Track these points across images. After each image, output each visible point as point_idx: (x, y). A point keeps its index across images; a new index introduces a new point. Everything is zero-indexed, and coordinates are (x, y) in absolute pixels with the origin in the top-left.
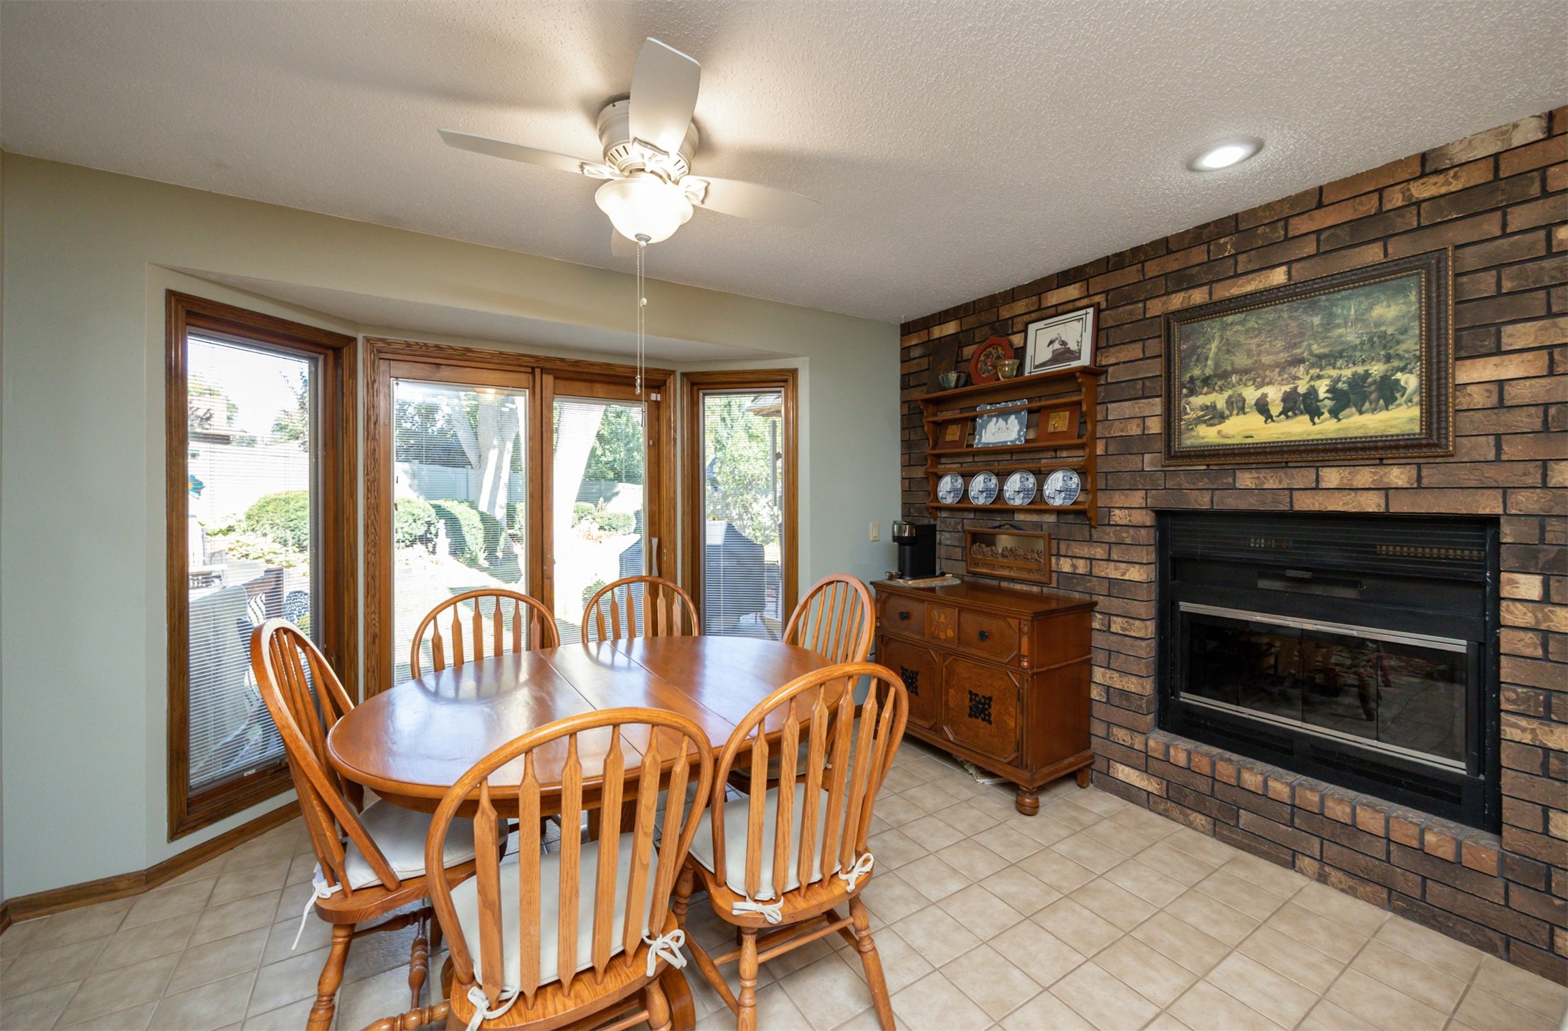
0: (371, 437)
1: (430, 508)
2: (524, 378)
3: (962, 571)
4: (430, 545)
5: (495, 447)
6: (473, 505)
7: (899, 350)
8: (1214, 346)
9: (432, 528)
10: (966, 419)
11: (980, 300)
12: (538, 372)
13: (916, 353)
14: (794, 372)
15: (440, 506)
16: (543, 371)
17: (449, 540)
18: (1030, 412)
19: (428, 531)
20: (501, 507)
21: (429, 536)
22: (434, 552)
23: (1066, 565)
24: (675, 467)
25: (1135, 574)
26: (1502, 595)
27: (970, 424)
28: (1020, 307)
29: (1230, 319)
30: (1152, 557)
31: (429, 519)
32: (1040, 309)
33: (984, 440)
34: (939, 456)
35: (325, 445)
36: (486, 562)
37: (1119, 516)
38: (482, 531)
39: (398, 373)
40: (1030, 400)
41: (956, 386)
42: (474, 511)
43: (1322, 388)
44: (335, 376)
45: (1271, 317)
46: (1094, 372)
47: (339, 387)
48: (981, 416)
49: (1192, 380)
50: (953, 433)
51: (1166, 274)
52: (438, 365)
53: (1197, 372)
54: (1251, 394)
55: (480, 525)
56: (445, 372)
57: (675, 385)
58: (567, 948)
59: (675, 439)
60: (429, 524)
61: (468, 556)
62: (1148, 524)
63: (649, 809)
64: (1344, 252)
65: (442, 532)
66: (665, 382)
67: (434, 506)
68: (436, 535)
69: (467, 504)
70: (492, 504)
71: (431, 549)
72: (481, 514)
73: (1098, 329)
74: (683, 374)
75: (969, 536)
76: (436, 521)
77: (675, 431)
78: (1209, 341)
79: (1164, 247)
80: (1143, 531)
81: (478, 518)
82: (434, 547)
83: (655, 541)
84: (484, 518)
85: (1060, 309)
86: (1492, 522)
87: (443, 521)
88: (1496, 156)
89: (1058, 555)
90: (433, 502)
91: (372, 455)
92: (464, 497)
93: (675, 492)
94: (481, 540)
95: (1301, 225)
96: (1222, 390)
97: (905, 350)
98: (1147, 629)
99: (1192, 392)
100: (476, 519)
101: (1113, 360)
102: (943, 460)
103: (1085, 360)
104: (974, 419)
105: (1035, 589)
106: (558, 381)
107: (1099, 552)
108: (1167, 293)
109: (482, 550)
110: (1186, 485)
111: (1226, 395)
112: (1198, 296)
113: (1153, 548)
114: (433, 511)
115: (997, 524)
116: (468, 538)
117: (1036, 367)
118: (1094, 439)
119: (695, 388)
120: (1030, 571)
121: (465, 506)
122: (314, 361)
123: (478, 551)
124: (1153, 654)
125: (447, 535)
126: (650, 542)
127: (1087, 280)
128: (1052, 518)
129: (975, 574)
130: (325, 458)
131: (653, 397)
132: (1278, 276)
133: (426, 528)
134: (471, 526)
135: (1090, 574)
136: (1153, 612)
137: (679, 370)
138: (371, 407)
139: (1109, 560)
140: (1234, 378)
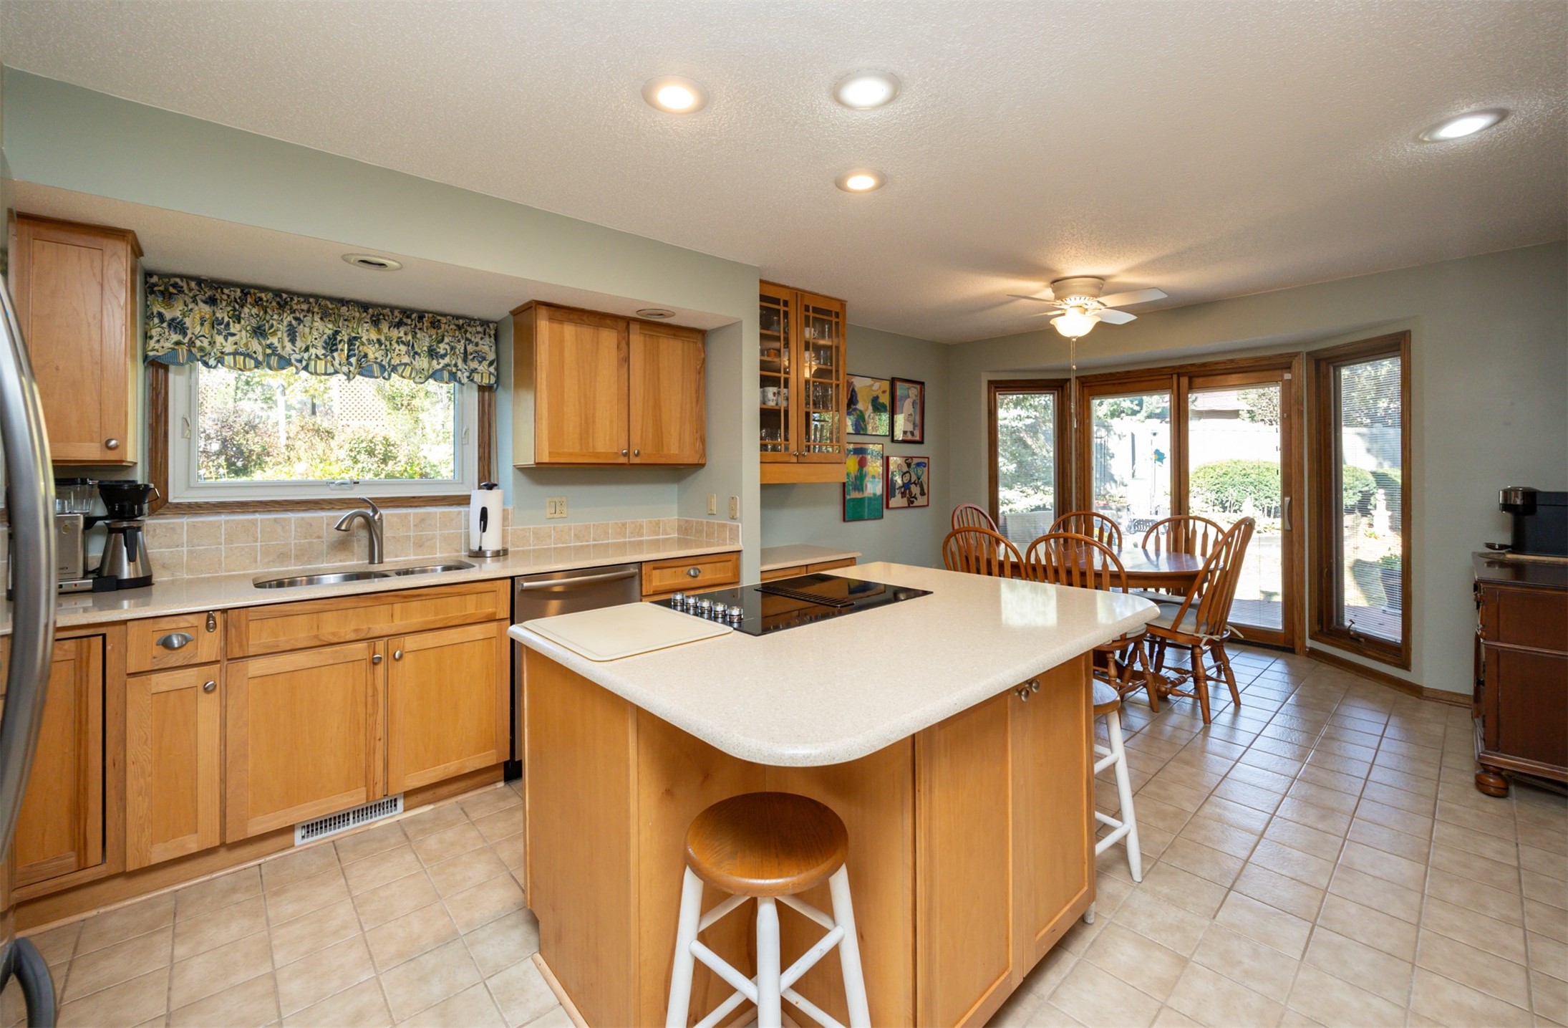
2: (1169, 382)
12: (1175, 376)
14: (1405, 335)
16: (1179, 375)
24: (1302, 436)
59: (1301, 412)
65: (1381, 504)
71: (1370, 521)
77: (1300, 404)
82: (1372, 519)
83: (1287, 499)
93: (1302, 458)
106: (1195, 379)
119: (1323, 363)
126: (1283, 500)
131: (1287, 376)
137: (1304, 349)
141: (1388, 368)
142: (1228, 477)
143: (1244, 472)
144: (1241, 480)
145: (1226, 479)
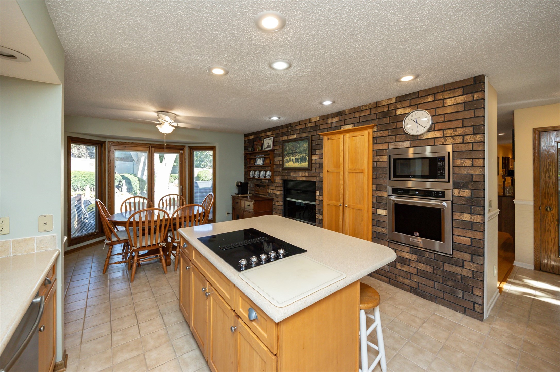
0: (109, 163)
1: (120, 176)
2: (147, 149)
3: (254, 193)
4: (120, 189)
5: (143, 156)
6: (135, 175)
7: (244, 140)
8: (288, 148)
9: (121, 183)
10: (254, 158)
11: (257, 132)
12: (150, 147)
13: (247, 142)
14: (215, 147)
15: (123, 176)
16: (152, 147)
17: (127, 187)
18: (264, 158)
19: (119, 184)
20: (146, 176)
21: (119, 186)
22: (121, 191)
23: (269, 191)
24: (186, 169)
25: (278, 193)
26: (316, 194)
27: (255, 160)
28: (263, 135)
29: (289, 143)
30: (282, 189)
31: (120, 180)
32: (266, 136)
33: (257, 163)
34: (250, 166)
35: (99, 165)
36: (140, 194)
37: (277, 181)
38: (138, 184)
39: (116, 149)
40: (264, 155)
41: (251, 151)
42: (136, 177)
43: (299, 157)
44: (101, 150)
45: (294, 144)
46: (273, 151)
47: (102, 153)
48: (257, 158)
49: (285, 154)
50: (252, 162)
51: (283, 133)
52: (125, 146)
53: (285, 153)
54: (292, 158)
55: (138, 182)
56: (127, 148)
57: (186, 149)
58: (146, 243)
59: (186, 162)
60: (120, 182)
61: (134, 192)
62: (281, 182)
63: (158, 222)
64: (302, 134)
65: (124, 184)
66: (183, 149)
67: (121, 176)
68: (122, 185)
69: (133, 175)
70: (142, 174)
71: (120, 190)
72: (138, 178)
73: (274, 142)
74: (188, 147)
75: (255, 185)
76: (122, 180)
77: (186, 160)
78: (287, 147)
79: (282, 126)
80: (280, 184)
81: (137, 179)
82: (121, 189)
83: (181, 187)
84: (139, 180)
85: (269, 136)
86: (315, 182)
87: (125, 181)
88: (316, 121)
89: (268, 189)
90: (121, 174)
91: (110, 167)
92: (132, 172)
93: (186, 175)
94: (138, 187)
95: (298, 128)
96: (288, 157)
97: (245, 141)
98: (281, 204)
99: (285, 157)
100: (136, 180)
101: (276, 149)
102: (251, 167)
103: (271, 148)
104: (256, 158)
105: (265, 196)
106: (155, 149)
107: (274, 188)
108: (283, 136)
109: (139, 190)
110: (285, 175)
111: (289, 157)
112: (286, 138)
113: (282, 187)
114: (121, 178)
115: (259, 182)
116: (134, 186)
117: (265, 148)
118: (273, 165)
119: (192, 150)
120: (264, 192)
121: (132, 176)
122: (96, 147)
123: (137, 190)
124: (282, 209)
125: (126, 185)
126: (180, 187)
127: (272, 131)
128: (267, 181)
129: (256, 193)
130: (99, 168)
131: (181, 152)
132: (295, 136)
133: (118, 183)
134: (135, 182)
135: (273, 193)
136: (282, 200)
137: (187, 145)
138: (109, 157)
139: (275, 190)
140: (290, 154)
141: (211, 153)
142: (77, 177)
143: (83, 176)
144: (83, 179)
145: (76, 178)
